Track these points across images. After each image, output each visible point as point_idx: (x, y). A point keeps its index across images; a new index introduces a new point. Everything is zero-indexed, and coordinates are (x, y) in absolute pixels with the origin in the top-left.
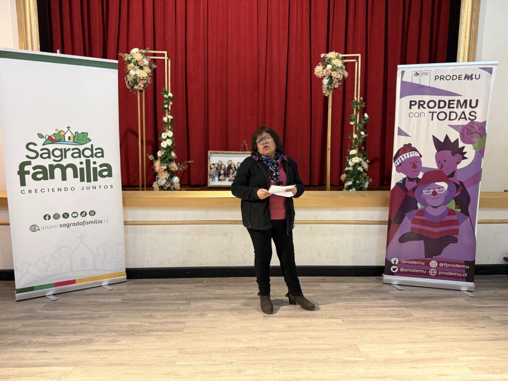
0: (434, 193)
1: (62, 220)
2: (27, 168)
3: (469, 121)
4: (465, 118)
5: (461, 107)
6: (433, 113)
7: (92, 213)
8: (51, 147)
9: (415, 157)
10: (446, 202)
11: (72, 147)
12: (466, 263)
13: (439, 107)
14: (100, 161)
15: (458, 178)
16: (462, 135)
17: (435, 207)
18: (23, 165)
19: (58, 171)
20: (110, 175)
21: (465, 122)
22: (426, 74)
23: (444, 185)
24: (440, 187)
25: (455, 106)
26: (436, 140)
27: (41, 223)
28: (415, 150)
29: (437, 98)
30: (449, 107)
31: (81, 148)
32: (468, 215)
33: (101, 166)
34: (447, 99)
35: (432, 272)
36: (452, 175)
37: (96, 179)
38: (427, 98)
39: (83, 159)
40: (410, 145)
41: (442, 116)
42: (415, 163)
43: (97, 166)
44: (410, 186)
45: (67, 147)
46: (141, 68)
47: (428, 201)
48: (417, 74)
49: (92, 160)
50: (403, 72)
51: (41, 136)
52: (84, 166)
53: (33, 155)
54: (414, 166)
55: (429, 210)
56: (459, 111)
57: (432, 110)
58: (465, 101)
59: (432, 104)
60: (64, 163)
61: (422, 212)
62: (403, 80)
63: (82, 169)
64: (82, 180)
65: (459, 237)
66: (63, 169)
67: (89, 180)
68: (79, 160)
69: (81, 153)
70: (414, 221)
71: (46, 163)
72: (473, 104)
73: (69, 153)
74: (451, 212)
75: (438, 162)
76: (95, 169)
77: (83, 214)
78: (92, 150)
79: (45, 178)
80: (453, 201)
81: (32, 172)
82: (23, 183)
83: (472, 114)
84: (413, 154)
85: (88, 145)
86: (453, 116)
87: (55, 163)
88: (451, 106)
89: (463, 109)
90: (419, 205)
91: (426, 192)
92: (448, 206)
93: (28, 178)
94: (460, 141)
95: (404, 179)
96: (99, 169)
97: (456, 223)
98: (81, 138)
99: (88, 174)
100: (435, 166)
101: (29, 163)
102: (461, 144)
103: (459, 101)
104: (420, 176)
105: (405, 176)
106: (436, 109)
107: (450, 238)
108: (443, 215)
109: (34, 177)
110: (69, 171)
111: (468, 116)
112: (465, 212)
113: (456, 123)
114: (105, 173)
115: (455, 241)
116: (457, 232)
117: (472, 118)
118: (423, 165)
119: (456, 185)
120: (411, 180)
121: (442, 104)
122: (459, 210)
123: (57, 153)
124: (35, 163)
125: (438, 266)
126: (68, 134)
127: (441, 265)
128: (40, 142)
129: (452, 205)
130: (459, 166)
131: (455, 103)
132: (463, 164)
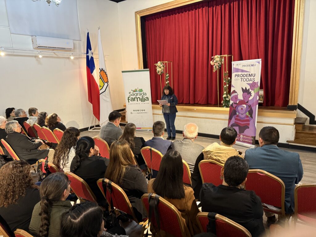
0: (242, 109)
1: (137, 112)
2: (130, 98)
3: (252, 82)
4: (251, 80)
5: (250, 76)
6: (242, 79)
7: (144, 110)
8: (134, 93)
9: (236, 95)
10: (245, 113)
11: (139, 93)
12: (252, 137)
13: (244, 77)
14: (146, 96)
15: (250, 103)
16: (250, 87)
17: (242, 114)
18: (129, 97)
19: (136, 99)
20: (148, 100)
21: (251, 82)
22: (240, 65)
23: (245, 106)
24: (244, 107)
25: (248, 76)
26: (242, 89)
27: (133, 112)
28: (236, 92)
29: (243, 73)
30: (247, 77)
31: (141, 93)
32: (252, 118)
33: (146, 98)
34: (246, 73)
35: (241, 139)
36: (247, 102)
37: (145, 101)
38: (240, 73)
39: (142, 96)
40: (235, 90)
41: (244, 80)
42: (236, 97)
43: (145, 98)
44: (234, 106)
45: (138, 93)
46: (160, 68)
47: (240, 112)
48: (237, 65)
49: (144, 96)
50: (233, 64)
51: (132, 90)
52: (142, 98)
53: (130, 95)
54: (236, 99)
55: (240, 115)
56: (250, 78)
57: (242, 78)
58: (252, 74)
59: (241, 76)
60: (137, 97)
61: (238, 116)
62: (234, 67)
63: (141, 99)
64: (142, 101)
65: (250, 126)
66: (137, 98)
67: (143, 101)
68: (140, 96)
69: (141, 94)
70: (236, 119)
71: (133, 97)
72: (254, 75)
73: (138, 94)
74: (247, 116)
75: (243, 97)
76: (144, 98)
77: (142, 110)
78: (143, 93)
79: (133, 101)
80: (248, 112)
81: (130, 99)
82: (129, 102)
83: (254, 79)
84: (236, 94)
85: (142, 92)
86: (248, 80)
87: (135, 97)
88: (247, 76)
89: (251, 77)
90: (237, 113)
91: (239, 108)
92: (246, 114)
93: (130, 100)
94: (250, 89)
95: (233, 103)
96: (145, 99)
97: (248, 121)
98: (141, 90)
99: (143, 100)
100: (242, 99)
101: (130, 97)
102: (250, 90)
103: (249, 74)
104: (238, 102)
105: (233, 102)
106: (243, 77)
107: (247, 127)
108: (244, 118)
109: (131, 100)
110: (138, 99)
111: (252, 80)
112: (251, 117)
113: (249, 82)
114: (147, 100)
115: (248, 128)
116: (249, 124)
117: (253, 80)
118: (239, 98)
119: (249, 106)
120: (235, 103)
121: (245, 75)
122: (250, 116)
123: (136, 94)
124: (131, 97)
125: (243, 137)
126: (138, 90)
127: (244, 137)
128: (132, 92)
129: (247, 114)
130: (250, 99)
131: (248, 75)
132: (251, 98)
